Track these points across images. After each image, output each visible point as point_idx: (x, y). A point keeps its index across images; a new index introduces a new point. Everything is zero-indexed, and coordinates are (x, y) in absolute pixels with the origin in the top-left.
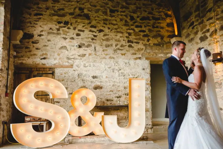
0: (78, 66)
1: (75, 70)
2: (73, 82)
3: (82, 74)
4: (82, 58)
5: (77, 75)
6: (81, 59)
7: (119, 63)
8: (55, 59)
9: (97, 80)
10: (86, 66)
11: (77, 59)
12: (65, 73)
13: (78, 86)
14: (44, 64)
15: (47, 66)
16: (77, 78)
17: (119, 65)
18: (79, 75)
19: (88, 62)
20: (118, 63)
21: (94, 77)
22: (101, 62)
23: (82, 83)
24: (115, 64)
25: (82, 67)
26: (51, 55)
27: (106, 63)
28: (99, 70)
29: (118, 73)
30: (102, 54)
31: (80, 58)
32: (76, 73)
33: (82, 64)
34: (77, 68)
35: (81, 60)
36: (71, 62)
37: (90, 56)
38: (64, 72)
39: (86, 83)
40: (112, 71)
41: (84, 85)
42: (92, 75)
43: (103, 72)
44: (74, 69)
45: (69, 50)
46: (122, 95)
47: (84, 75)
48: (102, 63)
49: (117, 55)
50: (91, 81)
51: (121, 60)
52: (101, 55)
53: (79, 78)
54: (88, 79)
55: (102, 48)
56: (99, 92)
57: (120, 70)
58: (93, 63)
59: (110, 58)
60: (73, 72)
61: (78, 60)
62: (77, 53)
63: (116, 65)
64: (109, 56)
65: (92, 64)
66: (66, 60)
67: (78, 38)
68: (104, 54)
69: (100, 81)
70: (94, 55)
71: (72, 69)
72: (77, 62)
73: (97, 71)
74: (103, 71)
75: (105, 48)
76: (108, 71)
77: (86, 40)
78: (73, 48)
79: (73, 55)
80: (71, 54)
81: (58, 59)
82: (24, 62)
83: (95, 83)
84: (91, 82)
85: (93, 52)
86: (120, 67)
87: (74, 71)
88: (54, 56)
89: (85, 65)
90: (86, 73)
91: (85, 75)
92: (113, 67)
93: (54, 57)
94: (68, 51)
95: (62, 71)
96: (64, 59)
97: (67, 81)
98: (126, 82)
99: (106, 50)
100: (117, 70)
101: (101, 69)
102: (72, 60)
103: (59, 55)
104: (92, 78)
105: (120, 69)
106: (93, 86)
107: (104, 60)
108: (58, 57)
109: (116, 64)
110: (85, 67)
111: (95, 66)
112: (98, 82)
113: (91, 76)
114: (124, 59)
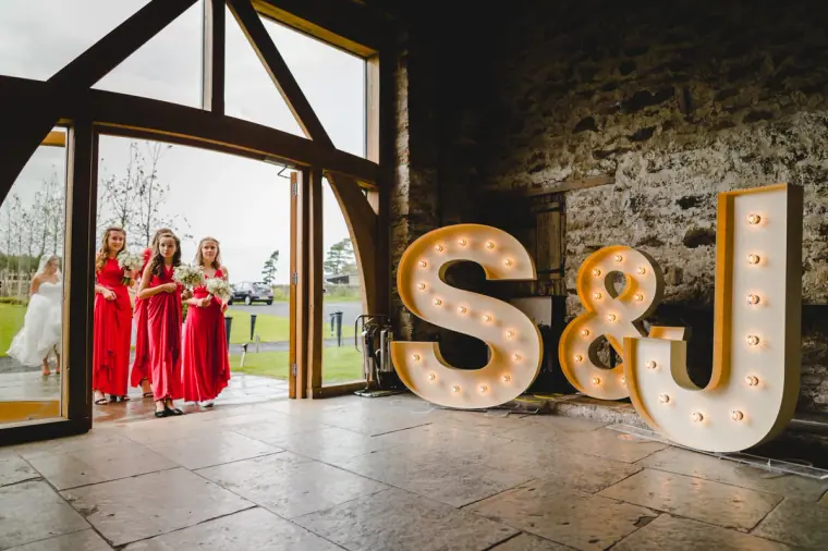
0: (629, 174)
1: (620, 190)
2: (615, 227)
3: (644, 198)
4: (640, 143)
5: (629, 202)
6: (639, 148)
7: (794, 130)
8: (564, 165)
9: (698, 211)
10: (657, 166)
11: (625, 151)
12: (592, 203)
13: (630, 238)
14: (539, 186)
15: (546, 188)
16: (631, 213)
17: (795, 138)
18: (633, 201)
19: (663, 152)
20: (790, 133)
21: (686, 203)
22: (712, 144)
23: (644, 229)
24: (778, 140)
25: (643, 174)
26: (552, 156)
27: (735, 142)
28: (706, 172)
29: (787, 171)
30: (714, 113)
31: (634, 144)
32: (626, 196)
33: (644, 163)
34: (626, 179)
35: (639, 153)
36: (608, 163)
37: (671, 132)
38: (589, 198)
39: (659, 227)
40: (759, 168)
41: (653, 233)
42: (680, 197)
43: (723, 177)
44: (619, 184)
45: (599, 128)
46: (810, 261)
47: (650, 199)
48: (718, 144)
49: (785, 100)
50: (674, 217)
51: (806, 113)
52: (713, 118)
53: (635, 212)
54: (664, 211)
55: (716, 89)
56: (705, 255)
57: (801, 158)
58: (682, 154)
59: (752, 118)
60: (616, 197)
61: (630, 153)
62: (626, 132)
63: (782, 143)
64: (746, 112)
65: (676, 157)
66: (595, 161)
67: (627, 81)
68: (724, 109)
69: (708, 213)
70: (685, 124)
71: (613, 187)
72: (627, 160)
73: (696, 180)
74: (720, 175)
75: (728, 86)
76: (741, 173)
77: (654, 76)
78: (611, 118)
79: (612, 141)
80: (607, 138)
81: (571, 160)
82: (495, 187)
83: (689, 223)
84: (677, 221)
85: (680, 115)
86: (797, 145)
87: (617, 193)
88: (560, 155)
89: (654, 165)
90: (656, 190)
91: (656, 200)
92: (764, 154)
93: (562, 159)
94: (597, 131)
95: (582, 198)
96: (586, 158)
97: (598, 227)
99: (735, 92)
100: (783, 161)
101: (714, 170)
102: (612, 156)
103: (572, 149)
104: (678, 207)
105: (799, 153)
106: (684, 235)
107: (725, 133)
109: (781, 138)
110: (654, 171)
111: (690, 163)
112: (702, 218)
113: (674, 202)
114: (818, 107)
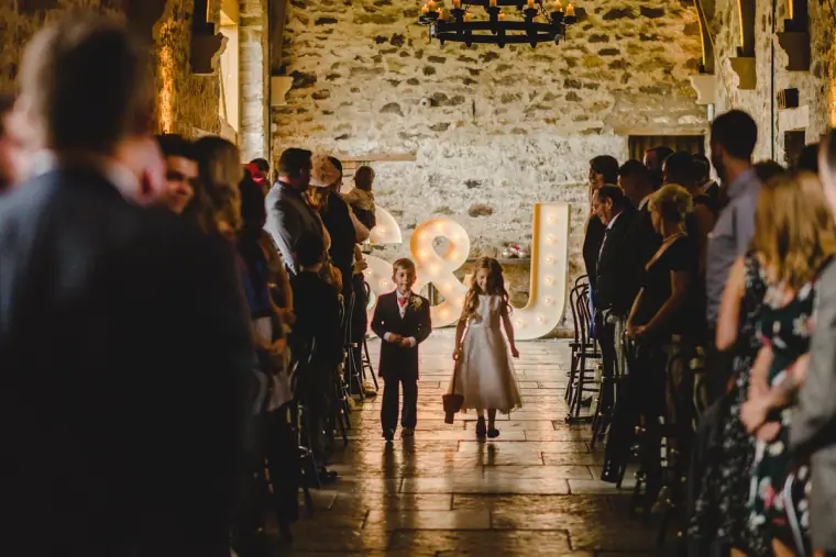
0: (428, 156)
1: (420, 167)
2: (416, 196)
3: (439, 176)
4: (438, 133)
5: (427, 178)
6: (437, 136)
7: (539, 145)
8: (370, 138)
9: (479, 191)
10: (450, 154)
11: (426, 136)
12: (396, 175)
13: (429, 206)
14: (343, 152)
15: (352, 155)
16: (429, 186)
17: (538, 150)
18: (431, 177)
19: (455, 144)
20: (536, 146)
21: (471, 184)
22: (489, 143)
23: (440, 200)
24: (529, 149)
25: (439, 157)
26: (359, 128)
27: (504, 146)
28: (484, 163)
29: (534, 171)
30: (492, 122)
31: (433, 133)
32: (425, 173)
33: (440, 149)
34: (426, 159)
35: (436, 140)
36: (411, 144)
37: (461, 129)
38: (394, 171)
39: (450, 200)
40: (519, 166)
41: (446, 204)
42: (466, 179)
43: (496, 170)
44: (419, 162)
45: (405, 114)
47: (443, 178)
48: (493, 145)
49: (535, 124)
50: (462, 193)
51: (545, 136)
52: (490, 125)
53: (431, 186)
54: (454, 188)
55: (494, 105)
56: (483, 224)
57: (542, 164)
58: (469, 147)
59: (515, 131)
60: (417, 172)
61: (429, 139)
62: (426, 122)
63: (532, 152)
64: (512, 127)
65: (465, 149)
66: (400, 140)
67: (429, 81)
68: (499, 121)
69: (485, 193)
70: (472, 126)
71: (414, 164)
72: (426, 145)
73: (480, 168)
74: (494, 166)
75: (502, 106)
76: (507, 168)
77: (449, 83)
78: (414, 107)
79: (415, 127)
80: (412, 123)
81: (378, 136)
83: (472, 199)
84: (465, 197)
85: (469, 119)
86: (540, 155)
87: (418, 169)
88: (367, 129)
89: (448, 152)
90: (449, 172)
91: (449, 178)
92: (521, 157)
93: (369, 132)
94: (402, 115)
95: (388, 170)
96: (392, 137)
97: (401, 195)
98: (558, 197)
99: (505, 111)
100: (532, 164)
101: (490, 163)
102: (415, 139)
103: (380, 126)
104: (465, 187)
105: (541, 161)
106: (469, 207)
107: (498, 137)
108: (378, 134)
109: (531, 148)
110: (448, 157)
111: (475, 155)
112: (481, 197)
113: (462, 182)
114: (552, 133)
